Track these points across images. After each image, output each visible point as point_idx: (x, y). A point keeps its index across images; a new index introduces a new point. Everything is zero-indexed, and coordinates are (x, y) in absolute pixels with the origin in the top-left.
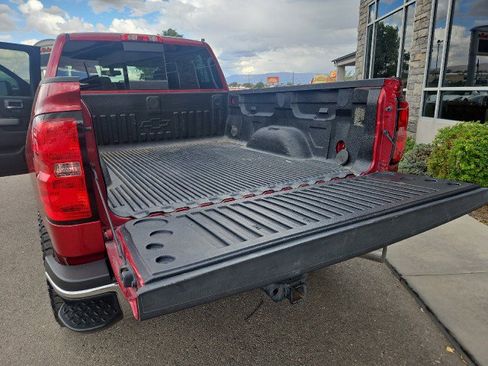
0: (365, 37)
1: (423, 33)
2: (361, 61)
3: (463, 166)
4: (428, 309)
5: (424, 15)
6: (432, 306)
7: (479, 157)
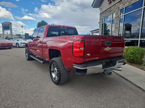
0: (101, 26)
1: (117, 26)
2: (100, 32)
3: (131, 55)
4: (130, 82)
5: (117, 22)
6: (131, 81)
7: (134, 54)
